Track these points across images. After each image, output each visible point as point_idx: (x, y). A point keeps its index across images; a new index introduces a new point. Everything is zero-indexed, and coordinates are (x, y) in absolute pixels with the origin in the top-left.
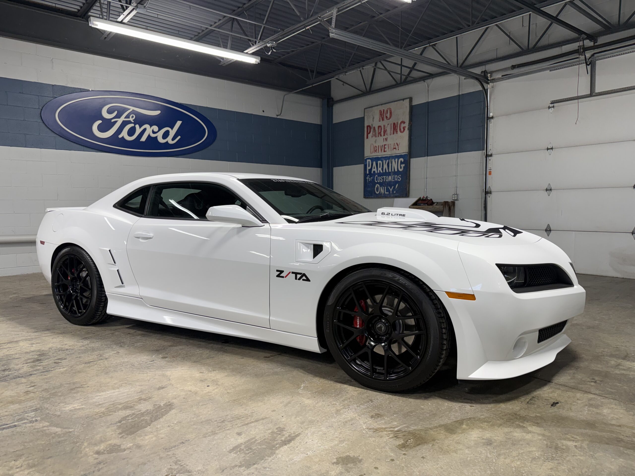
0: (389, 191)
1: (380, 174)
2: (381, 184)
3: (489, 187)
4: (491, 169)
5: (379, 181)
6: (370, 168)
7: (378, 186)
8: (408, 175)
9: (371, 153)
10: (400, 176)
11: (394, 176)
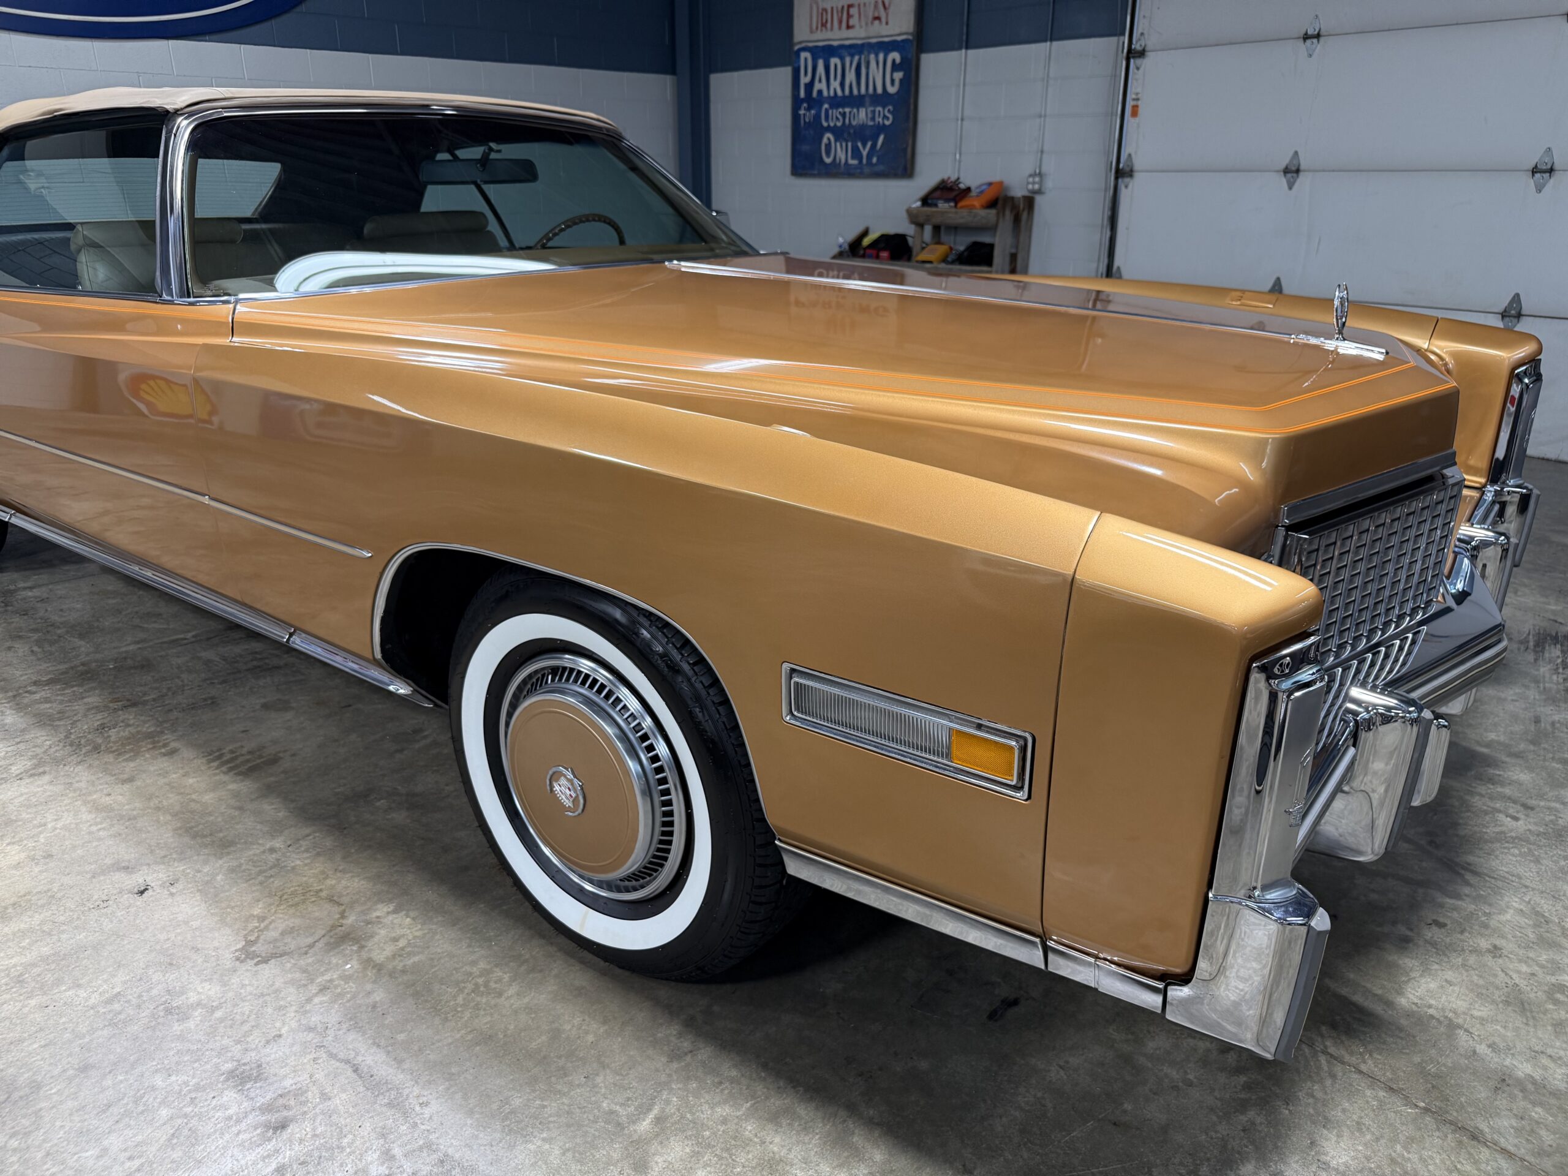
0: (860, 158)
1: (837, 102)
2: (839, 133)
3: (1130, 155)
4: (1138, 99)
5: (832, 124)
6: (808, 79)
7: (829, 139)
8: (912, 107)
9: (812, 32)
10: (891, 108)
11: (872, 109)
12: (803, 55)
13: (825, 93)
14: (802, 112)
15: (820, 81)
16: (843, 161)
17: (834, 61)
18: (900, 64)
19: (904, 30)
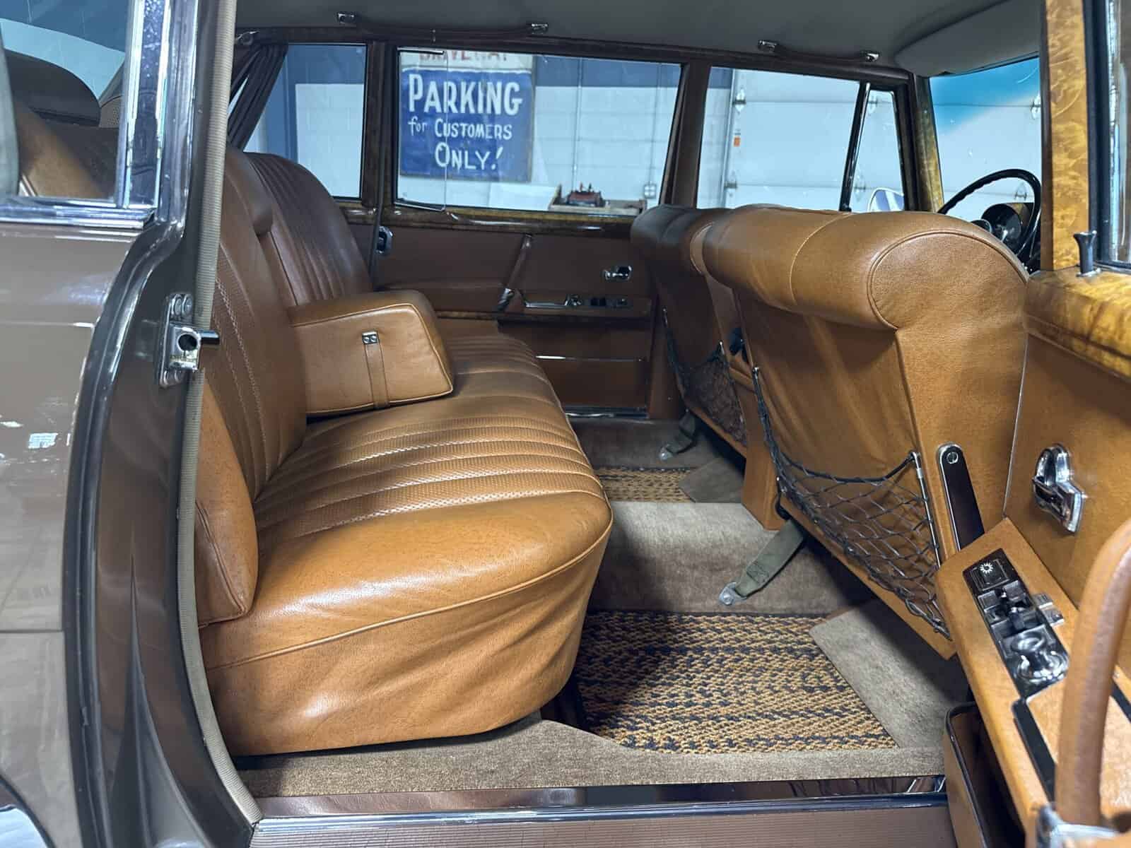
0: (478, 164)
1: (450, 117)
2: (454, 143)
3: (733, 173)
4: (739, 134)
5: (446, 135)
6: (419, 96)
7: (443, 147)
8: (532, 127)
9: (422, 58)
10: (510, 127)
11: (491, 125)
12: (412, 77)
13: (439, 110)
14: (412, 123)
15: (432, 99)
16: (459, 166)
17: (447, 84)
18: (519, 92)
19: (522, 66)
